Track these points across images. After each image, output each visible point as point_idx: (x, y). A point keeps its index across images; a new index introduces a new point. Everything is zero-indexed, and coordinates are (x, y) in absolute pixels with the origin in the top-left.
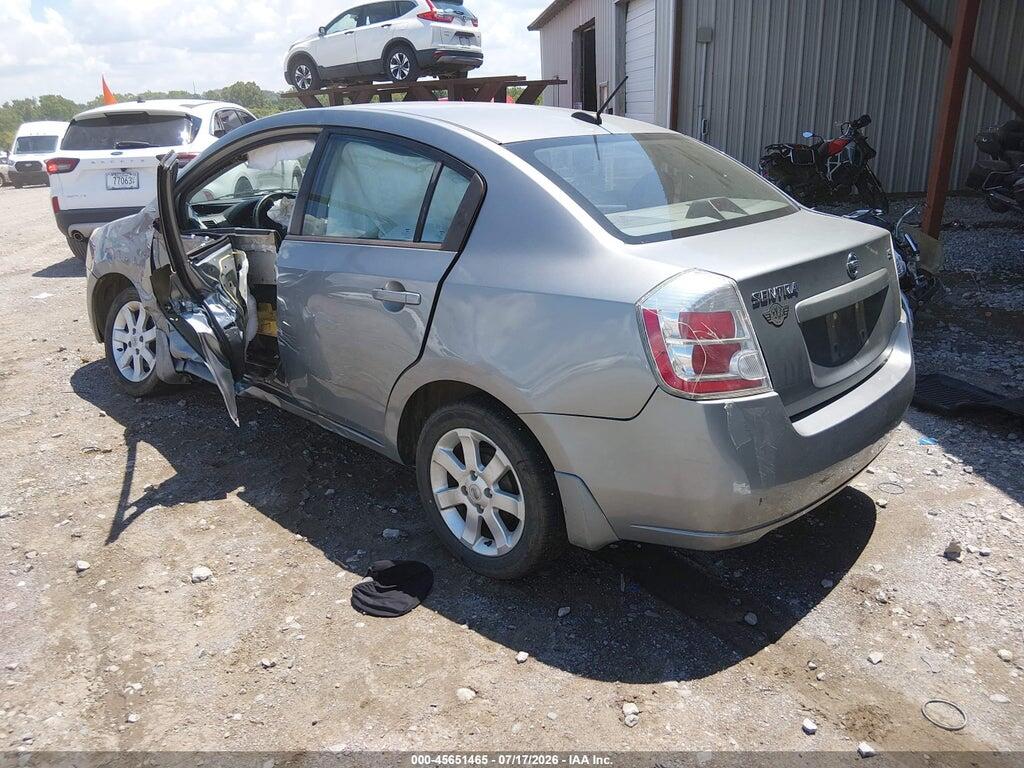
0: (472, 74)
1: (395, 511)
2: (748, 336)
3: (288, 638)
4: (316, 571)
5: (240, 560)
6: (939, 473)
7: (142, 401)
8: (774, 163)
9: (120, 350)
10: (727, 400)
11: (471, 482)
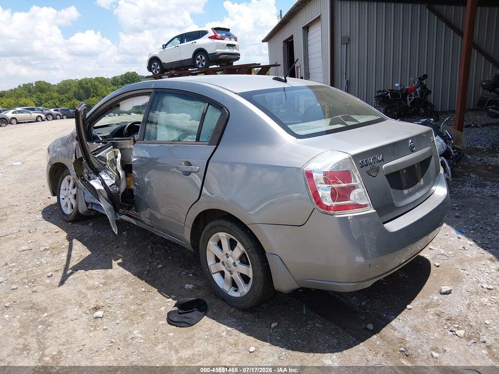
0: (235, 63)
1: (191, 275)
2: (359, 182)
3: (135, 341)
4: (150, 307)
5: (113, 302)
6: (466, 248)
7: (72, 224)
8: (381, 99)
9: (63, 199)
10: (349, 214)
11: (226, 259)
